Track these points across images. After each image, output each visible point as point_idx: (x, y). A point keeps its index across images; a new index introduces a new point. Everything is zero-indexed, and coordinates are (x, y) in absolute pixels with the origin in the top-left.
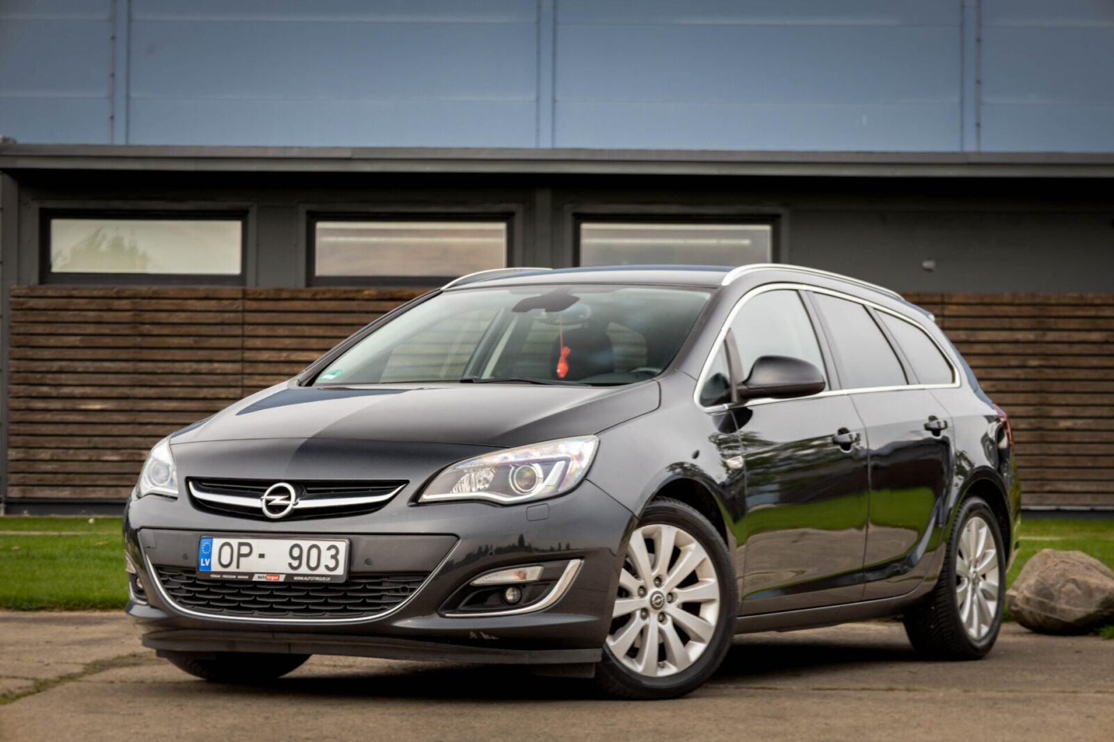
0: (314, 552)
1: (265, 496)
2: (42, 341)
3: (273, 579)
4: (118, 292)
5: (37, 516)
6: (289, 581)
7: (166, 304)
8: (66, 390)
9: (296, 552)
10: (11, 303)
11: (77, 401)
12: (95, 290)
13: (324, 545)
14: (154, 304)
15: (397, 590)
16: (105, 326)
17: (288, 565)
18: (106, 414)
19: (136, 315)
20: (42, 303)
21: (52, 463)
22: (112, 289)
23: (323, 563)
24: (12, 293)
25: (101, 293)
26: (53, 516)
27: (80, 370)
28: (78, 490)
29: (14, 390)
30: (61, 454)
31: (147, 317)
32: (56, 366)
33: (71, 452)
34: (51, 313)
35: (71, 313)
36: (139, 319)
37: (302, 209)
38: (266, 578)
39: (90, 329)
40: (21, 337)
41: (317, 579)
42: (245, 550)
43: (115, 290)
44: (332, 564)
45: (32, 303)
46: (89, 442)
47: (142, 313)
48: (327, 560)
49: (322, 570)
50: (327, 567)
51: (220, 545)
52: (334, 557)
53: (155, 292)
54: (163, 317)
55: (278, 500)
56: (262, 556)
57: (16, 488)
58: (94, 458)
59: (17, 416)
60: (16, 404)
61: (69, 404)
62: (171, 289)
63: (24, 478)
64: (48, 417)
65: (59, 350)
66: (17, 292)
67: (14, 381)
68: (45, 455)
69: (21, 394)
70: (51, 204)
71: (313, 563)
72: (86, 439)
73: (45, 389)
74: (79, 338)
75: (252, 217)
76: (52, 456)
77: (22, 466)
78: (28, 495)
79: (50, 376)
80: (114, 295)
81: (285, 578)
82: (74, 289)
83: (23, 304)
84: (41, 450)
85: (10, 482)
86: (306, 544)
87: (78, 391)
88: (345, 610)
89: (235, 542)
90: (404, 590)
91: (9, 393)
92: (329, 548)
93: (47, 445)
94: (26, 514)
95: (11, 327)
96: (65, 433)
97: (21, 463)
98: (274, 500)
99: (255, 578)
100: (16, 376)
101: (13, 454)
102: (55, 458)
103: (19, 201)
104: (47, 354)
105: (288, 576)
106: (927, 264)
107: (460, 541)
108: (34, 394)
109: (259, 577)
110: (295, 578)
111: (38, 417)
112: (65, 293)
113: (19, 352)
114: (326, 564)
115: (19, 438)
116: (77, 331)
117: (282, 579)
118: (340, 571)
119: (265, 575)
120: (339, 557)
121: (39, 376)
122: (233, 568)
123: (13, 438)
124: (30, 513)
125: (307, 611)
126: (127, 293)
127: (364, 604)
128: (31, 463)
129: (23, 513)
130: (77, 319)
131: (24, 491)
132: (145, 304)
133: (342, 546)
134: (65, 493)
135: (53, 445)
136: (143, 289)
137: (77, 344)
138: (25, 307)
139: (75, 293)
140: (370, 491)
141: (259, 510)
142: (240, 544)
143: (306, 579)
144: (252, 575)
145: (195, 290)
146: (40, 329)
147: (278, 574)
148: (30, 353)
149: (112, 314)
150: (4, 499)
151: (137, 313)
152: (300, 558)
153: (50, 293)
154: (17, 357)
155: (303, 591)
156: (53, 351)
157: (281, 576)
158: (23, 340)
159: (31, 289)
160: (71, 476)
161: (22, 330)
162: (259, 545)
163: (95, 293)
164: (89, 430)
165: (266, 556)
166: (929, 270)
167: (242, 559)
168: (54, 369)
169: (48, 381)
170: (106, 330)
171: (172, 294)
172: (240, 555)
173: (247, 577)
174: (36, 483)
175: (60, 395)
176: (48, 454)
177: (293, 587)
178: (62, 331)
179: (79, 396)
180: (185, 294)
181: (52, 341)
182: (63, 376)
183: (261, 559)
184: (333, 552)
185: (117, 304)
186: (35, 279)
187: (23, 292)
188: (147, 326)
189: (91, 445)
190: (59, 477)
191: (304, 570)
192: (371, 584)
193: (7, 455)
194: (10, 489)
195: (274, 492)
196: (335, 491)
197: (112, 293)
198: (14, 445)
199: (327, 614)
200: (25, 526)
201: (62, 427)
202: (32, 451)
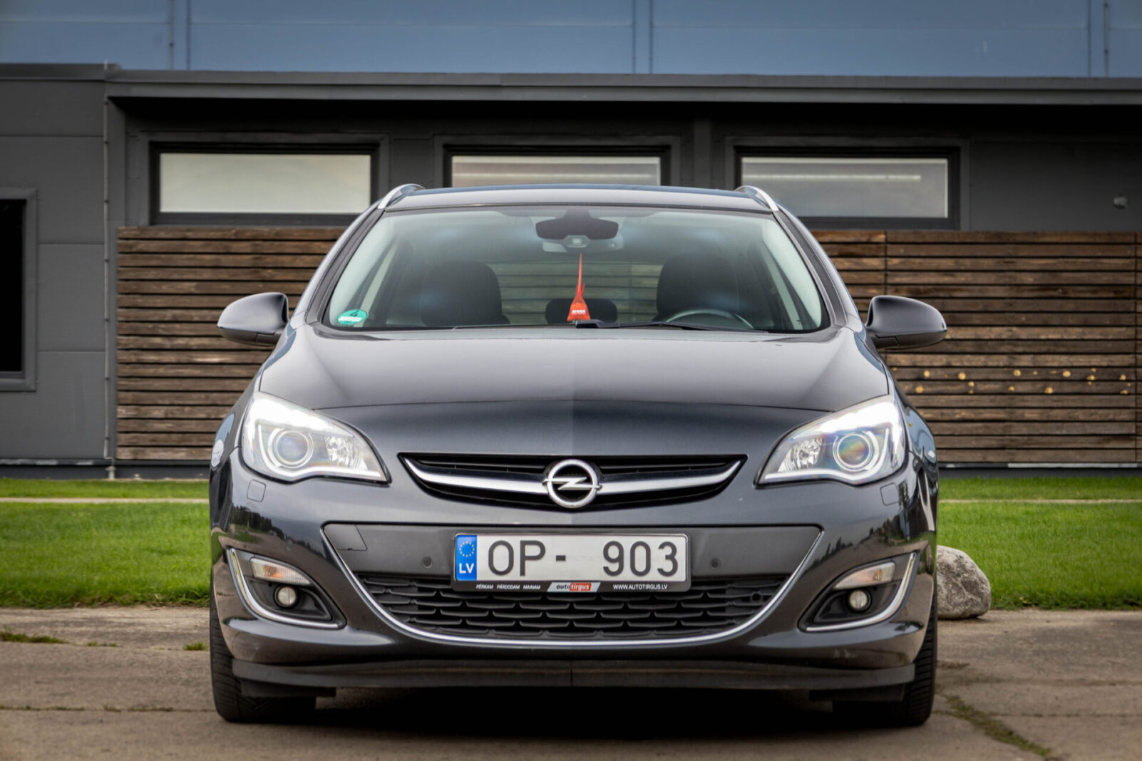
0: (640, 552)
1: (551, 479)
2: (154, 287)
3: (581, 589)
4: (236, 234)
5: (149, 480)
6: (606, 590)
7: (289, 247)
8: (181, 342)
9: (614, 553)
10: (119, 245)
11: (193, 354)
12: (212, 231)
13: (654, 541)
14: (276, 247)
15: (746, 599)
16: (223, 270)
17: (603, 570)
18: (225, 367)
19: (257, 259)
20: (153, 246)
21: (166, 421)
22: (230, 230)
23: (655, 566)
24: (121, 235)
25: (218, 235)
26: (167, 479)
27: (196, 319)
28: (194, 451)
29: (123, 342)
30: (176, 412)
31: (269, 260)
32: (169, 314)
33: (187, 409)
34: (163, 256)
35: (185, 256)
36: (261, 263)
37: (439, 142)
38: (570, 587)
39: (207, 274)
40: (130, 283)
41: (648, 587)
42: (532, 551)
43: (233, 231)
44: (668, 566)
45: (142, 245)
46: (207, 398)
47: (263, 256)
48: (660, 560)
49: (654, 576)
50: (661, 571)
51: (491, 544)
52: (671, 557)
53: (277, 233)
54: (286, 261)
55: (572, 483)
56: (561, 558)
57: (127, 449)
58: (213, 417)
59: (127, 370)
60: (125, 356)
61: (184, 357)
62: (295, 230)
63: (135, 437)
64: (161, 371)
65: (173, 297)
66: (125, 234)
67: (122, 332)
68: (158, 412)
69: (131, 346)
70: (162, 137)
71: (640, 566)
72: (203, 395)
73: (158, 340)
74: (194, 284)
75: (384, 152)
76: (166, 414)
77: (133, 425)
78: (140, 457)
79: (163, 326)
80: (233, 237)
81: (600, 587)
82: (188, 230)
83: (131, 247)
84: (155, 407)
85: (120, 443)
86: (627, 541)
87: (195, 342)
88: (679, 627)
89: (515, 541)
90: (756, 598)
91: (118, 344)
92: (662, 546)
93: (160, 402)
94: (137, 478)
95: (119, 272)
96: (181, 389)
97: (131, 421)
98: (565, 483)
99: (552, 588)
100: (126, 325)
101: (122, 412)
102: (170, 416)
103: (127, 133)
104: (159, 302)
105: (603, 584)
106: (1117, 201)
107: (823, 533)
108: (145, 347)
109: (558, 587)
110: (615, 587)
111: (150, 371)
112: (178, 235)
113: (128, 300)
114: (660, 567)
115: (130, 395)
116: (191, 277)
117: (595, 588)
118: (681, 576)
119: (569, 584)
120: (677, 557)
121: (150, 326)
122: (515, 575)
123: (123, 395)
124: (142, 476)
125: (625, 630)
126: (248, 235)
127: (705, 618)
128: (143, 421)
129: (134, 477)
130: (193, 264)
131: (135, 453)
132: (267, 247)
133: (680, 542)
134: (181, 455)
135: (167, 402)
136: (264, 230)
137: (193, 290)
138: (134, 250)
139: (190, 235)
140: (690, 470)
141: (546, 498)
142: (523, 544)
143: (631, 587)
144: (547, 584)
145: (322, 231)
146: (152, 274)
147: (589, 582)
148: (140, 301)
149: (231, 257)
150: (113, 461)
151: (257, 256)
152: (620, 560)
153: (162, 235)
154: (126, 305)
155: (619, 603)
156: (166, 298)
157: (593, 584)
158: (133, 286)
159: (141, 229)
160: (187, 435)
161: (131, 275)
162: (554, 543)
163: (212, 235)
164: (205, 385)
165: (566, 558)
166: (1121, 207)
167: (528, 563)
168: (167, 319)
169: (161, 332)
170: (224, 275)
171: (296, 236)
172: (524, 558)
173: (538, 587)
174: (149, 444)
175: (175, 348)
176: (162, 411)
177: (604, 599)
178: (175, 276)
179: (195, 348)
180: (311, 236)
181: (165, 288)
182: (177, 326)
183: (561, 563)
184: (668, 550)
185: (236, 246)
186: (144, 219)
187: (133, 234)
188: (270, 271)
189: (209, 402)
190: (174, 436)
191: (627, 575)
192: (712, 592)
193: (116, 413)
194: (120, 450)
195: (564, 472)
196: (641, 470)
197: (231, 235)
198: (123, 402)
199: (653, 634)
200: (138, 492)
201: (176, 382)
202: (143, 409)
